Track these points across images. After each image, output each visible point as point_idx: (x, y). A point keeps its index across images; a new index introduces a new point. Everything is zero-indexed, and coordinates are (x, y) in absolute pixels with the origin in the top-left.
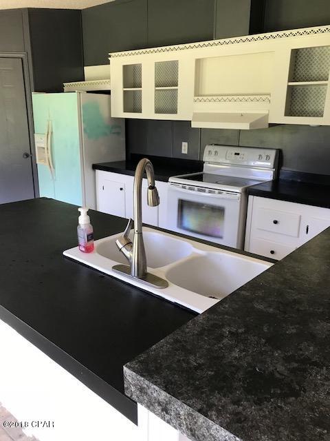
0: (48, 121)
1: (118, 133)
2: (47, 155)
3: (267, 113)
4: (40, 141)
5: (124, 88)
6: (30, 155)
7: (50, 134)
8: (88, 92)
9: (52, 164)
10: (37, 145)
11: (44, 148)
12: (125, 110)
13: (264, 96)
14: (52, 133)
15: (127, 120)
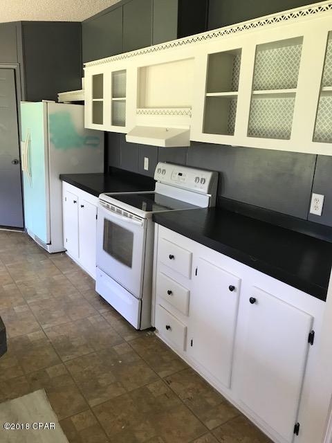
3: (188, 128)
5: (93, 98)
6: (19, 162)
7: (27, 142)
13: (187, 110)
14: (30, 142)
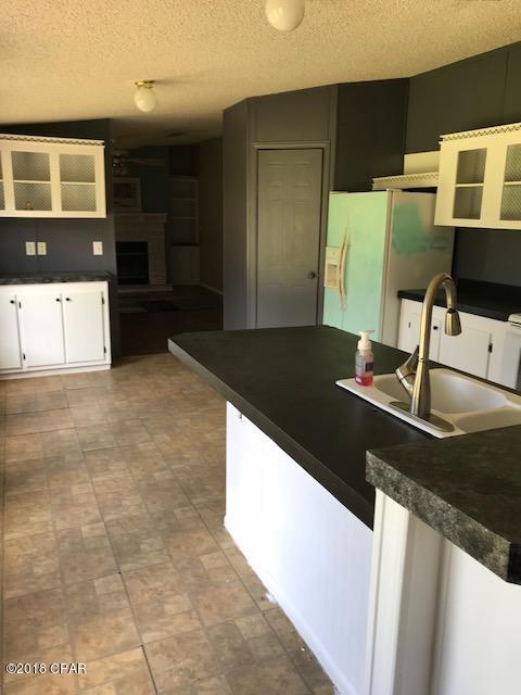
0: (346, 230)
1: (442, 249)
2: (339, 276)
4: (332, 256)
5: (458, 183)
6: (317, 275)
7: (346, 248)
8: (404, 190)
9: (343, 289)
10: (327, 262)
11: (335, 266)
12: (456, 215)
14: (349, 246)
15: (458, 230)
